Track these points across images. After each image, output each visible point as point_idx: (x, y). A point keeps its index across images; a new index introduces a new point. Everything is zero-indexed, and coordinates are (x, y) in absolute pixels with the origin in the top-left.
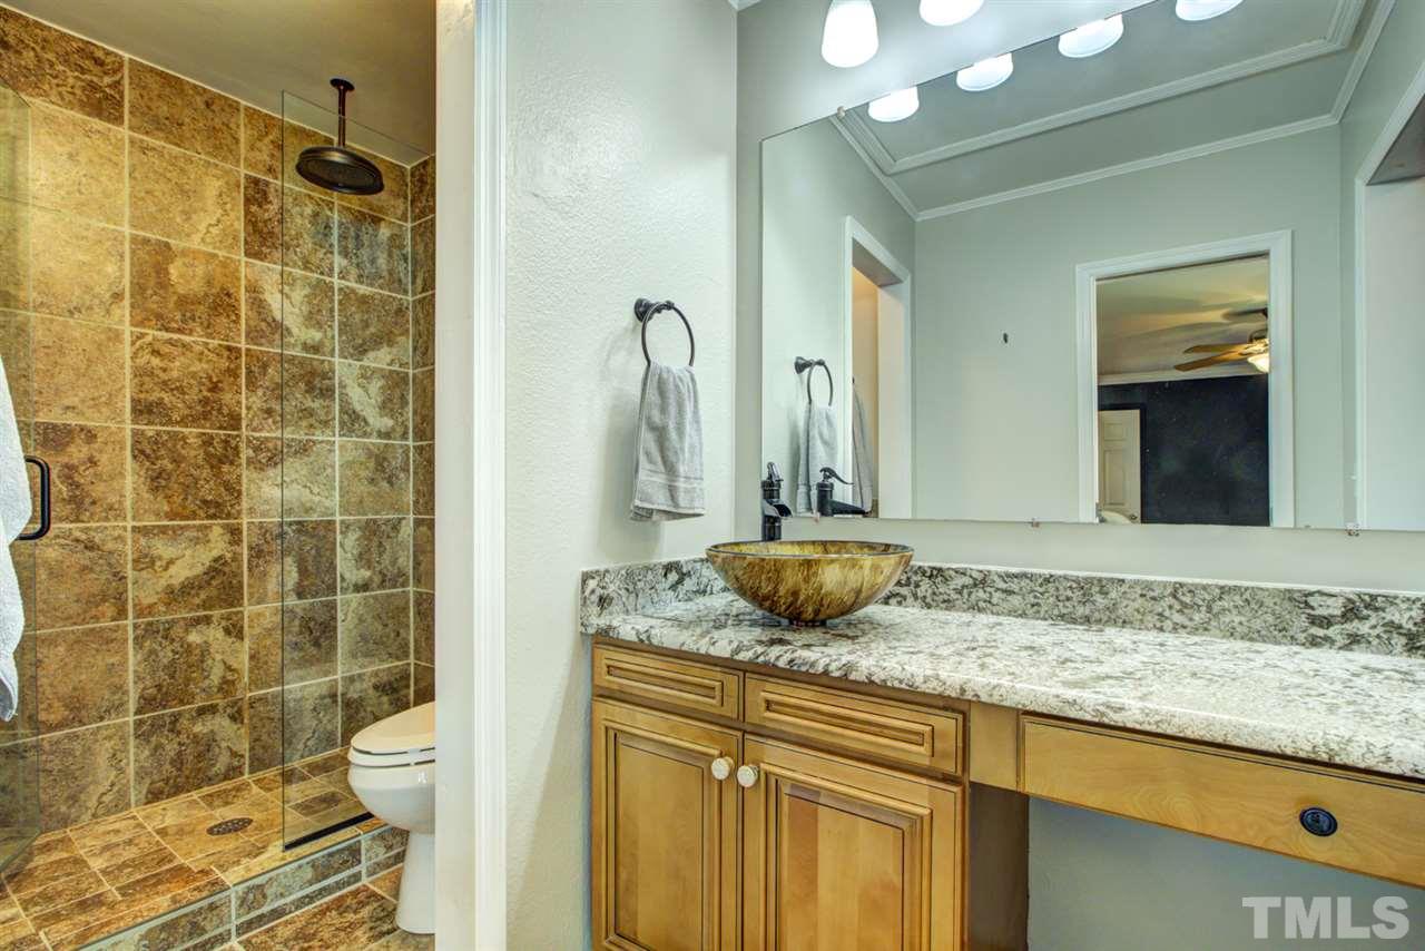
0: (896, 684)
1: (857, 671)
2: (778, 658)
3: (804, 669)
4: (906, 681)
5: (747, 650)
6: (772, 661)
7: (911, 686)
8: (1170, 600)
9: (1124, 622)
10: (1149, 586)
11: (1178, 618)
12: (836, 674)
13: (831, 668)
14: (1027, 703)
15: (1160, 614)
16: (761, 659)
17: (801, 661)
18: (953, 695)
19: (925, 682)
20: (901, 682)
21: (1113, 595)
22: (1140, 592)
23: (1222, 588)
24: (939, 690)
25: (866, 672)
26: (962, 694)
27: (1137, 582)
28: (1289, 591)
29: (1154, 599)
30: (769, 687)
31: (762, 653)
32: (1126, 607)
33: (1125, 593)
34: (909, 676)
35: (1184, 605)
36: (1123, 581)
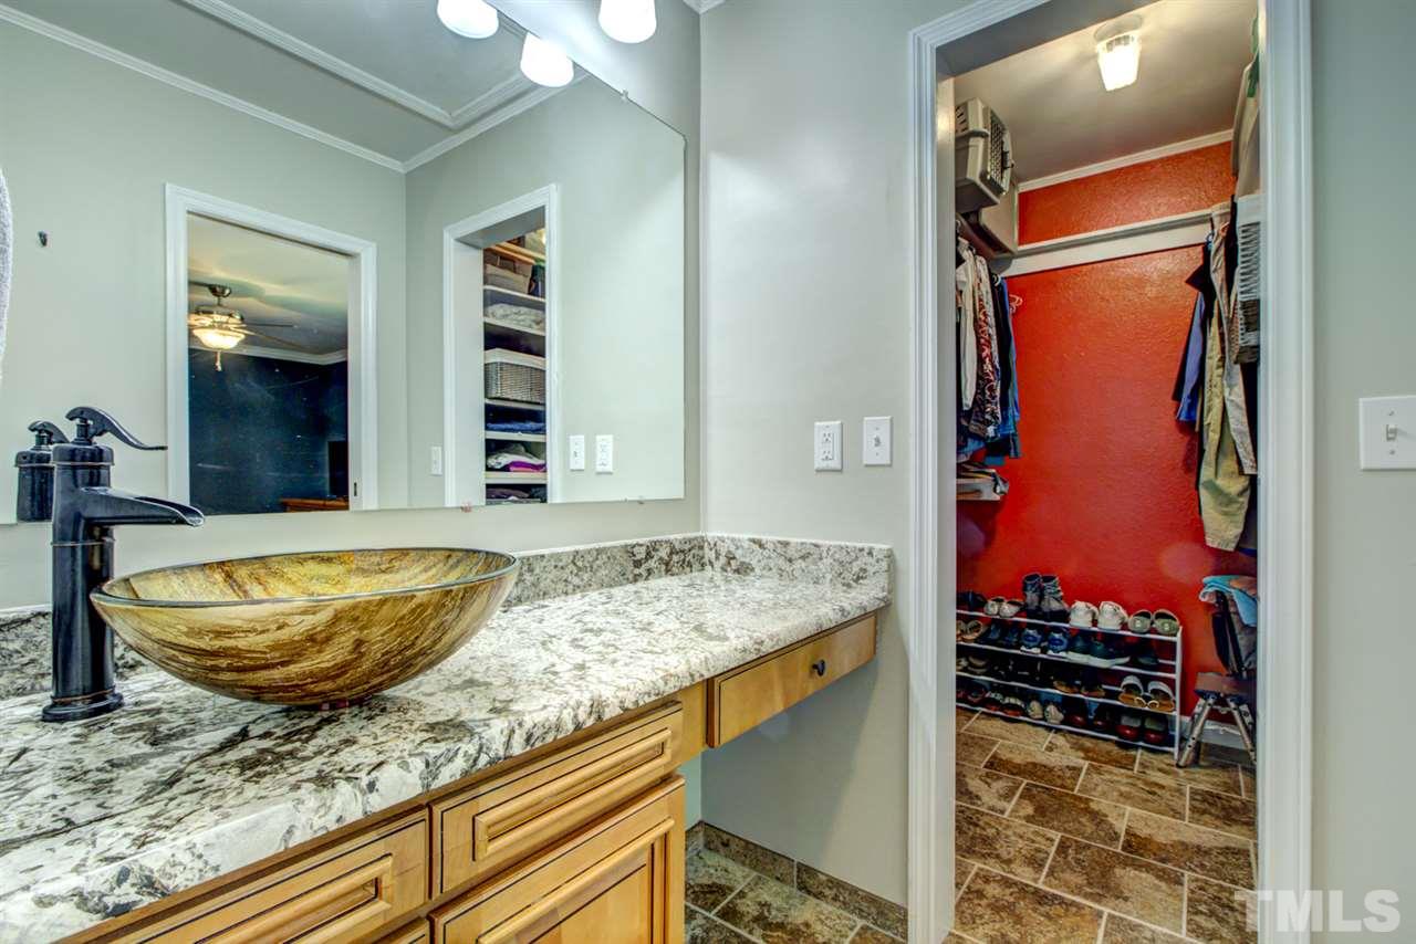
0: (647, 700)
1: (608, 706)
2: (508, 744)
3: (550, 739)
4: (653, 692)
5: (450, 760)
6: (501, 753)
7: (658, 695)
8: (571, 567)
9: (544, 594)
10: (558, 557)
11: (576, 581)
12: (590, 722)
13: (581, 719)
14: (727, 664)
15: (566, 581)
16: (484, 759)
17: (541, 731)
18: (688, 684)
19: (666, 683)
20: (649, 694)
21: (537, 571)
22: (553, 564)
23: (597, 550)
24: (678, 684)
25: (616, 702)
26: (693, 680)
27: (552, 555)
28: (626, 546)
29: (562, 568)
30: (484, 803)
31: (480, 751)
32: (546, 579)
33: (545, 567)
34: (651, 685)
35: (579, 569)
36: (543, 556)
